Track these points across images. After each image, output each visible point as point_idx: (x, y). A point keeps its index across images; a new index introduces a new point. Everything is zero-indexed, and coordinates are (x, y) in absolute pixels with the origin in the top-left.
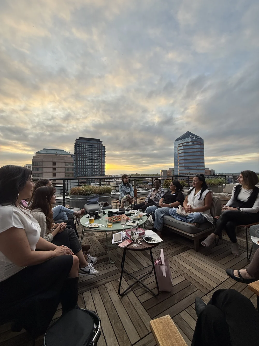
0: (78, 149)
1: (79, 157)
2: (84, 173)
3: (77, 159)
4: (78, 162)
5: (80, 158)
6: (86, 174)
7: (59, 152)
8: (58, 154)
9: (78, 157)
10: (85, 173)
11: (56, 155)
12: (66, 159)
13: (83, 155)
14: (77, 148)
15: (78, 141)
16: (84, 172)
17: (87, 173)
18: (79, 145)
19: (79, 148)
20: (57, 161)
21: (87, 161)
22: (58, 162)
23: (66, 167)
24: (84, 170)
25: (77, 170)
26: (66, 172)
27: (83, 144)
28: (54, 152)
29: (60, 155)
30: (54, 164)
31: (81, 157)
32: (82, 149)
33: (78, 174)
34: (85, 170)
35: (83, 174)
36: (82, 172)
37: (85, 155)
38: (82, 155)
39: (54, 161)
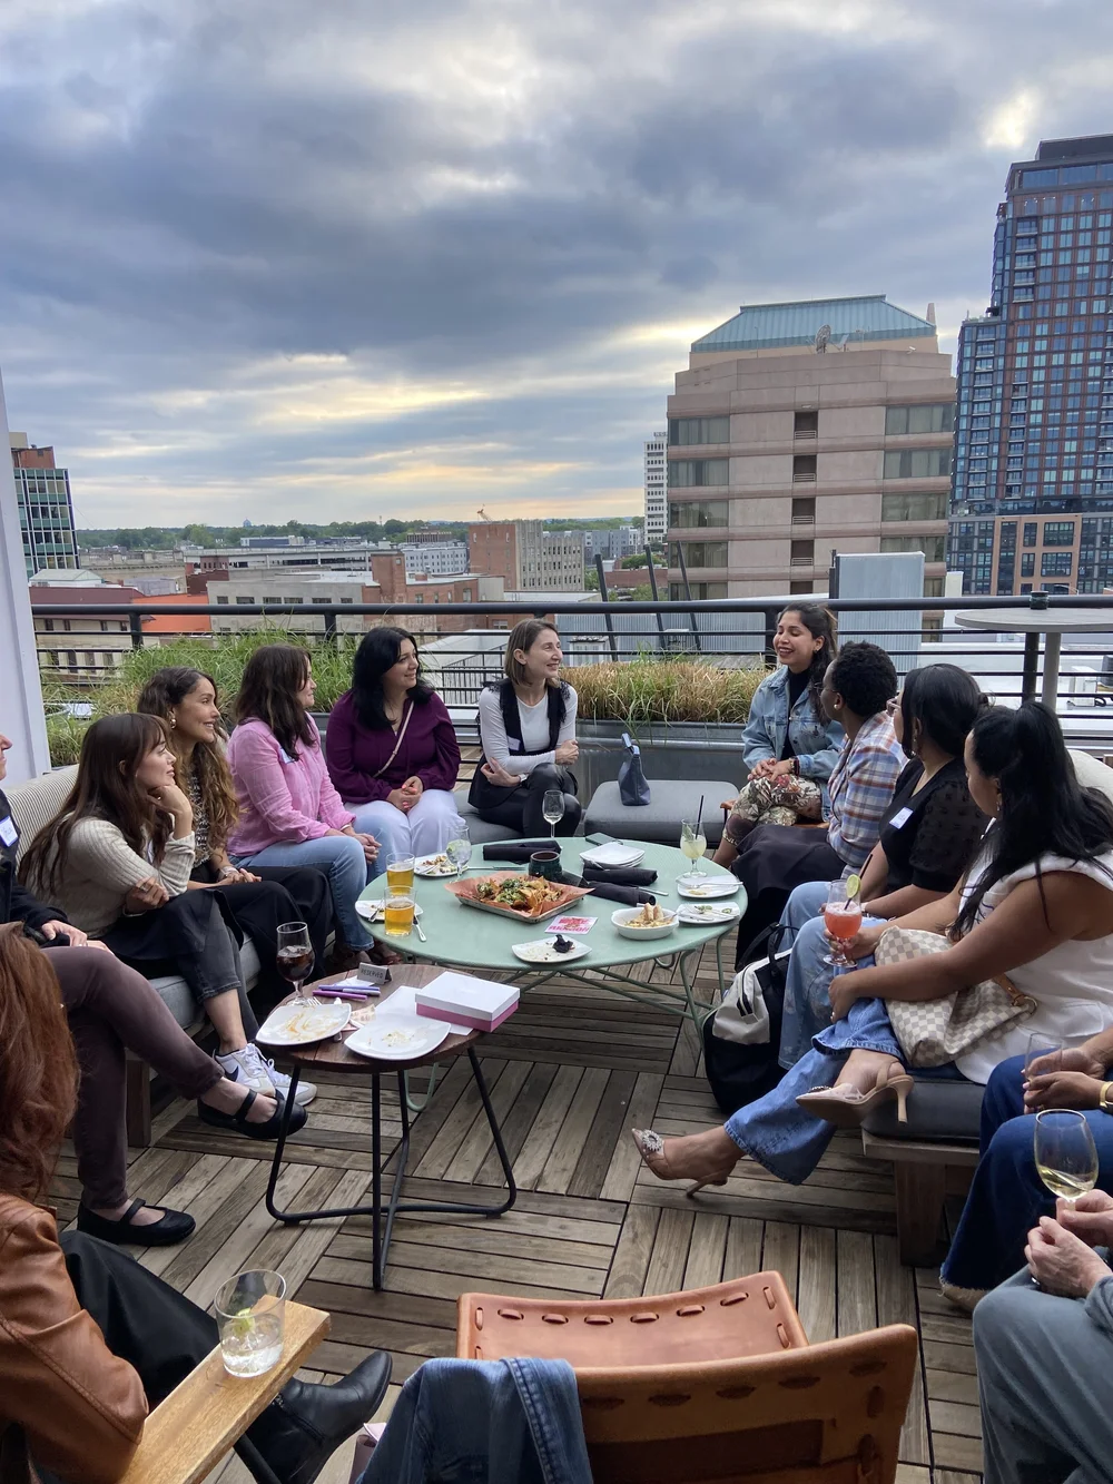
0: (1022, 264)
1: (1033, 338)
2: (1059, 482)
3: (1010, 355)
4: (1016, 388)
5: (1041, 345)
6: (1085, 490)
7: (842, 323)
8: (837, 338)
9: (1023, 339)
10: (1077, 481)
11: (822, 346)
12: (891, 372)
13: (1073, 315)
14: (1015, 255)
15: (1031, 180)
16: (1068, 475)
17: (1093, 481)
18: (1036, 219)
19: (1035, 255)
20: (826, 395)
21: (1102, 364)
22: (830, 407)
23: (890, 439)
24: (1061, 454)
25: (999, 457)
26: (888, 482)
27: (1077, 204)
28: (809, 326)
29: (854, 347)
30: (806, 420)
31: (1050, 337)
32: (1065, 258)
33: (1010, 489)
34: (1079, 453)
35: (1049, 490)
36: (1041, 470)
37: (1090, 314)
38: (1062, 309)
39: (805, 398)
